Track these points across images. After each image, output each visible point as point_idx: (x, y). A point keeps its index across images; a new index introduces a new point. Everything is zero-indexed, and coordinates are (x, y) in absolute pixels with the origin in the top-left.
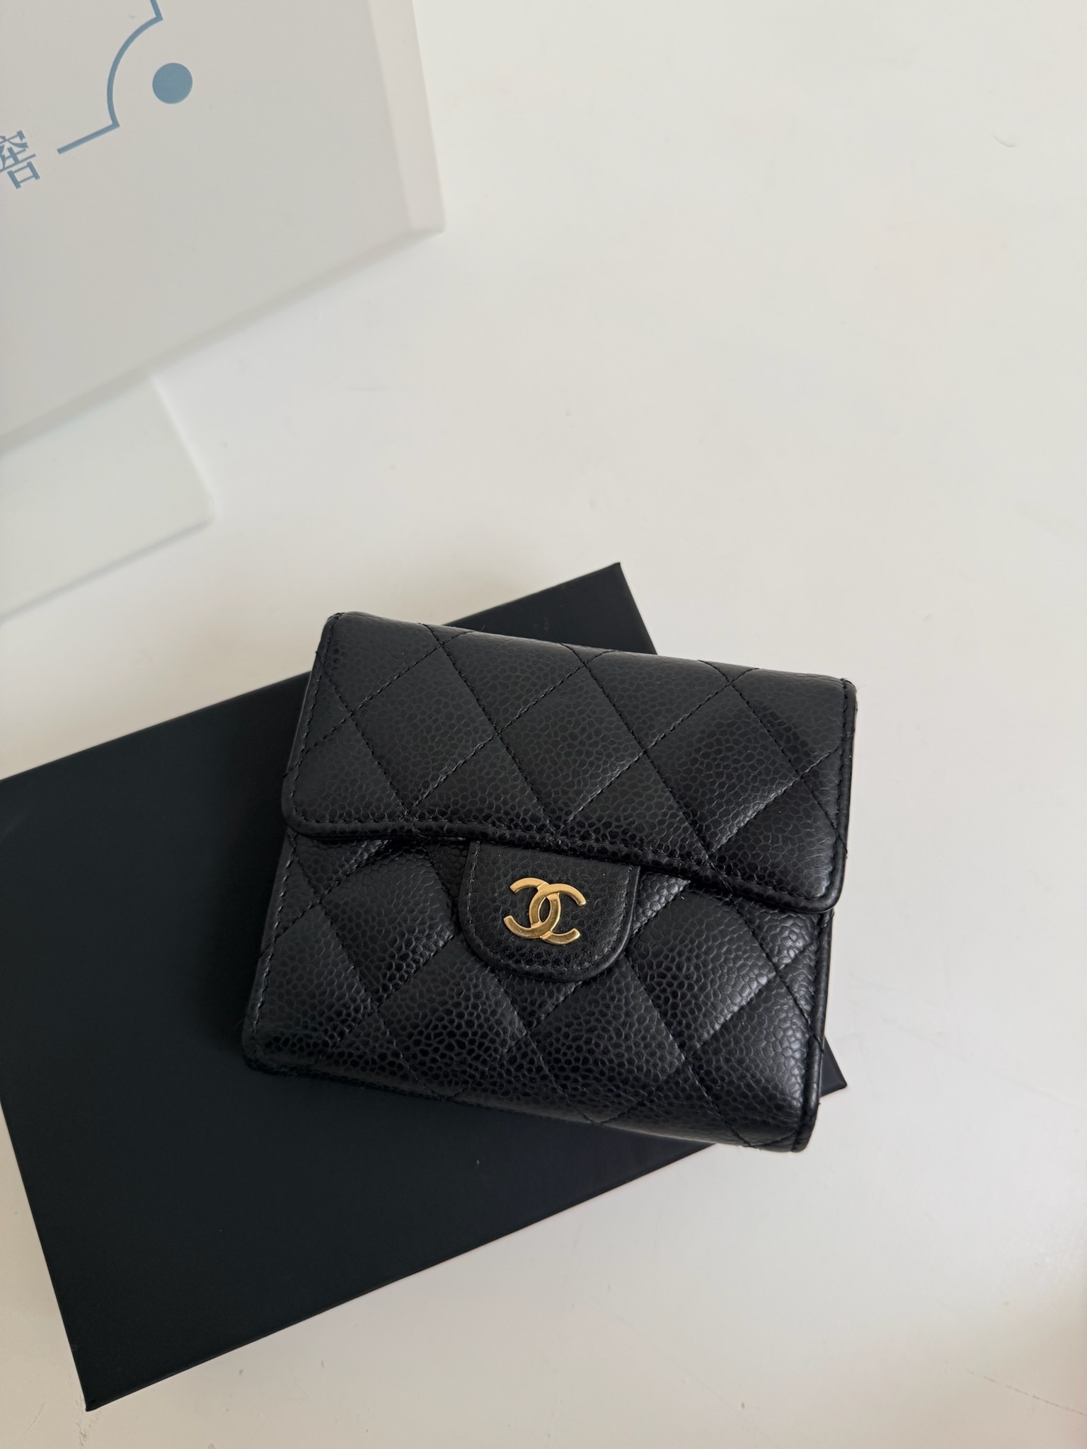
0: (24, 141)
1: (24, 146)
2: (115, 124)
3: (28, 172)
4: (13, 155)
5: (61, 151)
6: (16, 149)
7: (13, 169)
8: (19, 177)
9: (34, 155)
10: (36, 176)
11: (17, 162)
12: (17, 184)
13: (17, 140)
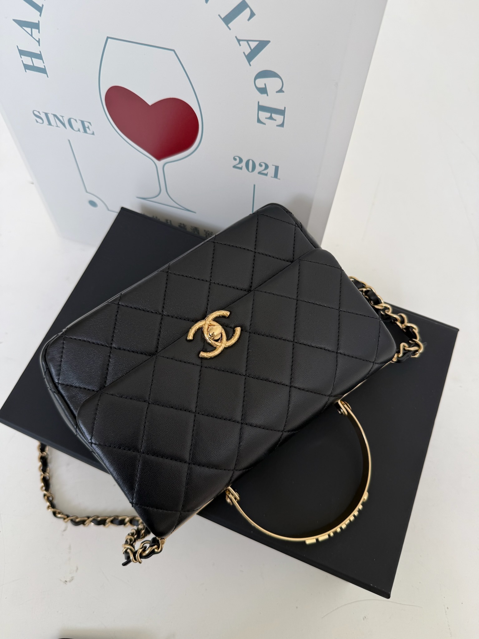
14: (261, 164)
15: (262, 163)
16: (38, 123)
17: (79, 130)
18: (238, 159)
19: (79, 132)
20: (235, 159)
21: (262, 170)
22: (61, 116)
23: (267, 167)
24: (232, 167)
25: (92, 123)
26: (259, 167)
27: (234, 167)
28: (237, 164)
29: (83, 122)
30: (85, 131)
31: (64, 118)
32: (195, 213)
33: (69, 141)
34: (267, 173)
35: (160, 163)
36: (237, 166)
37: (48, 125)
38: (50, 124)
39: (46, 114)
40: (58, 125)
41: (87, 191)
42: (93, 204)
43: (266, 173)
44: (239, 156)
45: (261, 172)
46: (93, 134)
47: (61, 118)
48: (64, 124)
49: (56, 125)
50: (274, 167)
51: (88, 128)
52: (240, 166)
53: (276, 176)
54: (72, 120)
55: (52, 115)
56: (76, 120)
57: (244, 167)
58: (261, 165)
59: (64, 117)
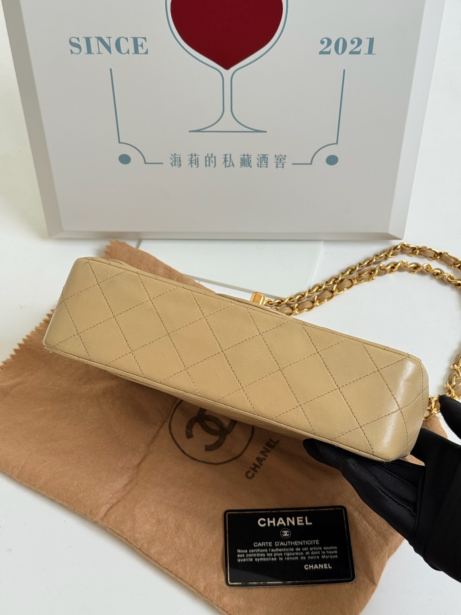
0: (285, 158)
1: (285, 159)
2: (311, 164)
3: (282, 165)
4: (281, 160)
5: (293, 164)
6: (282, 159)
7: (278, 163)
8: (279, 165)
9: (285, 162)
10: (283, 167)
11: (280, 162)
12: (277, 167)
13: (284, 157)
14: (353, 40)
15: (354, 38)
16: (73, 54)
17: (128, 52)
18: (326, 41)
19: (127, 54)
20: (322, 42)
21: (353, 49)
22: (107, 37)
23: (360, 42)
24: (318, 53)
25: (147, 39)
26: (352, 45)
27: (321, 53)
28: (325, 47)
29: (135, 40)
30: (136, 52)
31: (110, 39)
32: (266, 132)
33: (111, 70)
34: (361, 49)
35: (227, 73)
36: (325, 50)
37: (86, 54)
38: (89, 51)
39: (88, 40)
40: (100, 52)
41: (120, 142)
42: (125, 159)
43: (359, 50)
44: (328, 37)
45: (353, 51)
46: (147, 53)
47: (107, 41)
48: (109, 48)
49: (98, 52)
50: (369, 39)
51: (142, 46)
52: (327, 50)
53: (370, 52)
54: (121, 40)
55: (96, 39)
56: (127, 39)
57: (333, 51)
58: (353, 42)
59: (111, 37)
